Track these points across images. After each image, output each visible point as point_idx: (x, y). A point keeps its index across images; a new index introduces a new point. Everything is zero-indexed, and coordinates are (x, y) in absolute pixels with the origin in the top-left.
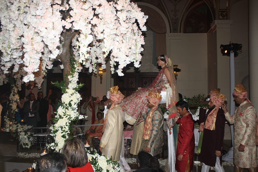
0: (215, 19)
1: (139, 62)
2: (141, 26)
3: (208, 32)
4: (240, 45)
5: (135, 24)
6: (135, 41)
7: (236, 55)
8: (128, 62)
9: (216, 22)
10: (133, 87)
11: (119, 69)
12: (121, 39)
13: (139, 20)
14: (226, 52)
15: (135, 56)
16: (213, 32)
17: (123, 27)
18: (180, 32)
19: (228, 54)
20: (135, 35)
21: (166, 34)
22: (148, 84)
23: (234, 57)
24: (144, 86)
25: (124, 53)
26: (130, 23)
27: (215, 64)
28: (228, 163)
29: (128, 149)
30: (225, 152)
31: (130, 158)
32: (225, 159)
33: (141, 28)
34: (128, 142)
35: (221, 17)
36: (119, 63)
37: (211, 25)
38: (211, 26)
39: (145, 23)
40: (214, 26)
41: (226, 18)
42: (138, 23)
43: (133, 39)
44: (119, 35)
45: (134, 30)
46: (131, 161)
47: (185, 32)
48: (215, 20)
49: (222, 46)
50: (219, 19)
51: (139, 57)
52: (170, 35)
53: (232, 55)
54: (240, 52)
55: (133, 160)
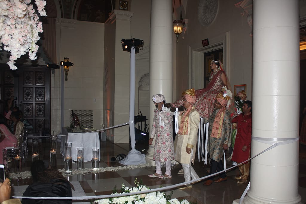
0: (114, 8)
1: (36, 53)
2: (40, 9)
3: (106, 22)
4: (142, 40)
5: (31, 7)
6: (31, 27)
7: (136, 52)
8: (22, 53)
9: (116, 12)
10: (11, 83)
11: (10, 60)
12: (14, 23)
13: (38, 1)
14: (126, 47)
15: (31, 46)
16: (112, 23)
17: (20, 8)
18: (74, 19)
19: (129, 50)
20: (30, 20)
21: (56, 19)
22: (31, 79)
23: (135, 53)
24: (26, 81)
25: (18, 41)
26: (25, 3)
27: (112, 59)
28: (127, 167)
29: (9, 162)
30: (124, 156)
31: (14, 173)
32: (124, 163)
33: (39, 12)
34: (8, 153)
35: (121, 7)
36: (11, 54)
37: (109, 14)
38: (109, 16)
39: (45, 7)
40: (113, 16)
41: (126, 9)
42: (36, 5)
43: (28, 25)
44: (10, 17)
45: (29, 14)
46: (16, 176)
47: (79, 19)
48: (115, 10)
49: (123, 40)
50: (119, 9)
51: (36, 48)
52: (61, 21)
53: (133, 51)
54: (142, 49)
55: (18, 174)
